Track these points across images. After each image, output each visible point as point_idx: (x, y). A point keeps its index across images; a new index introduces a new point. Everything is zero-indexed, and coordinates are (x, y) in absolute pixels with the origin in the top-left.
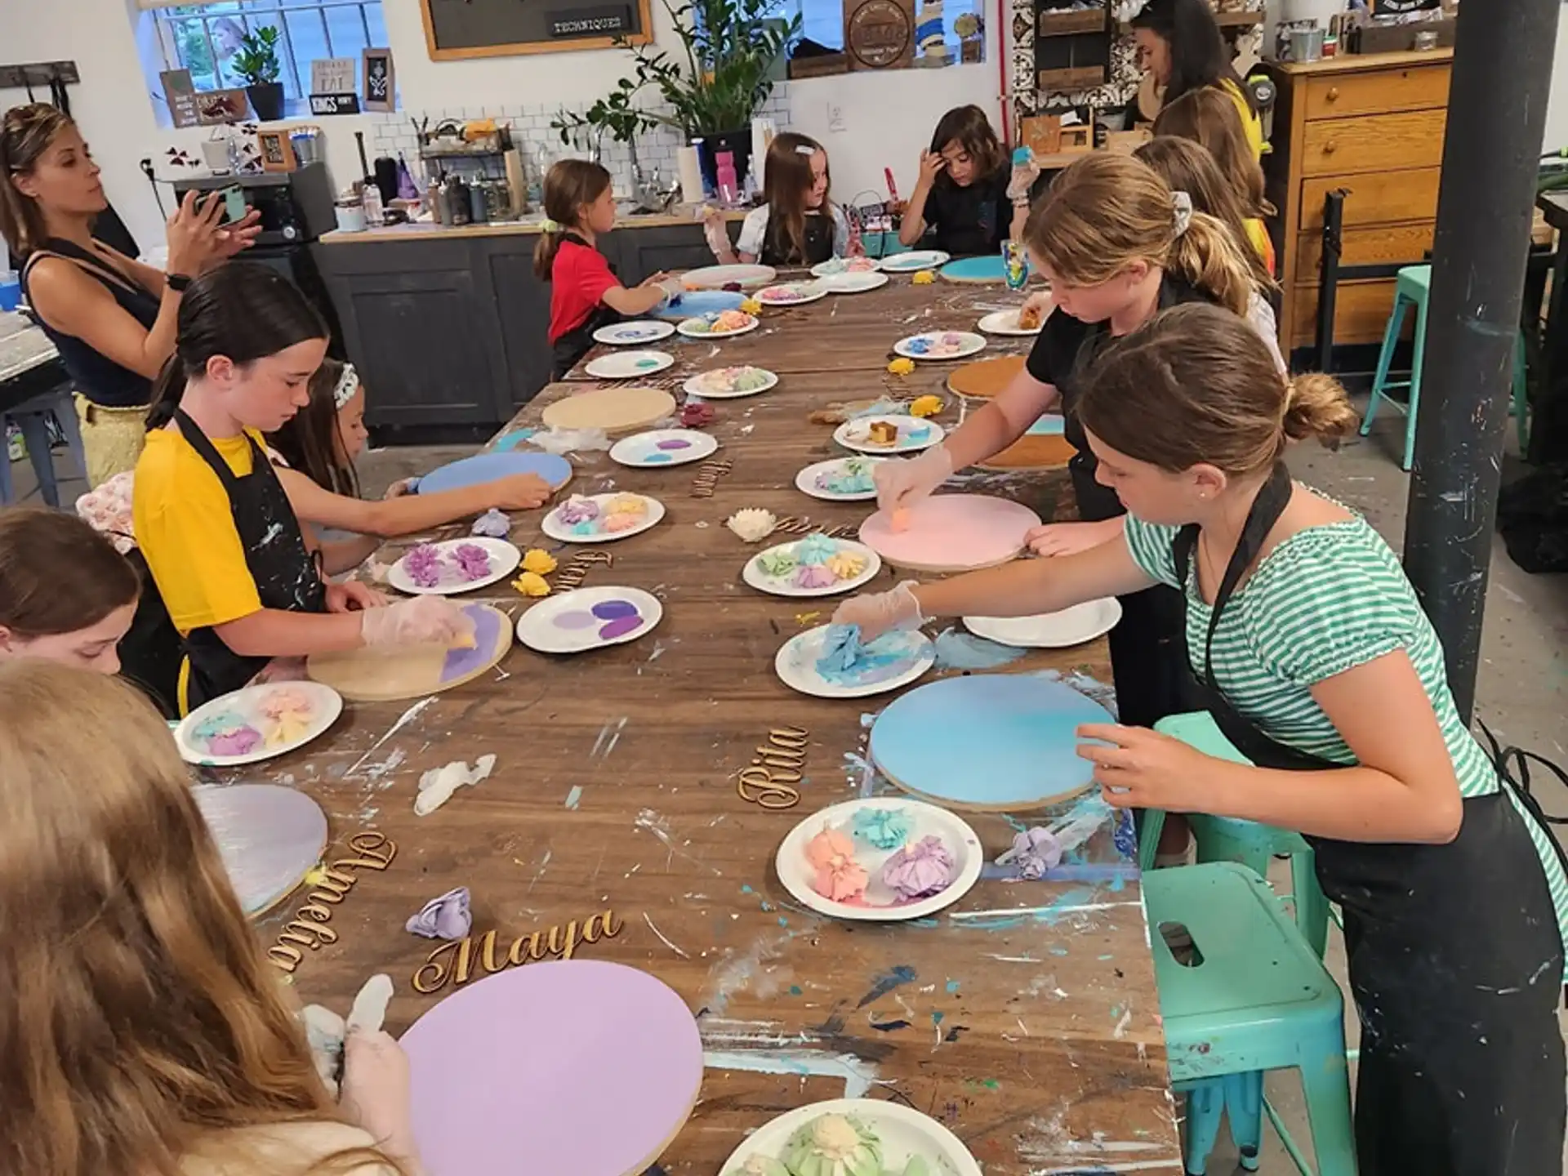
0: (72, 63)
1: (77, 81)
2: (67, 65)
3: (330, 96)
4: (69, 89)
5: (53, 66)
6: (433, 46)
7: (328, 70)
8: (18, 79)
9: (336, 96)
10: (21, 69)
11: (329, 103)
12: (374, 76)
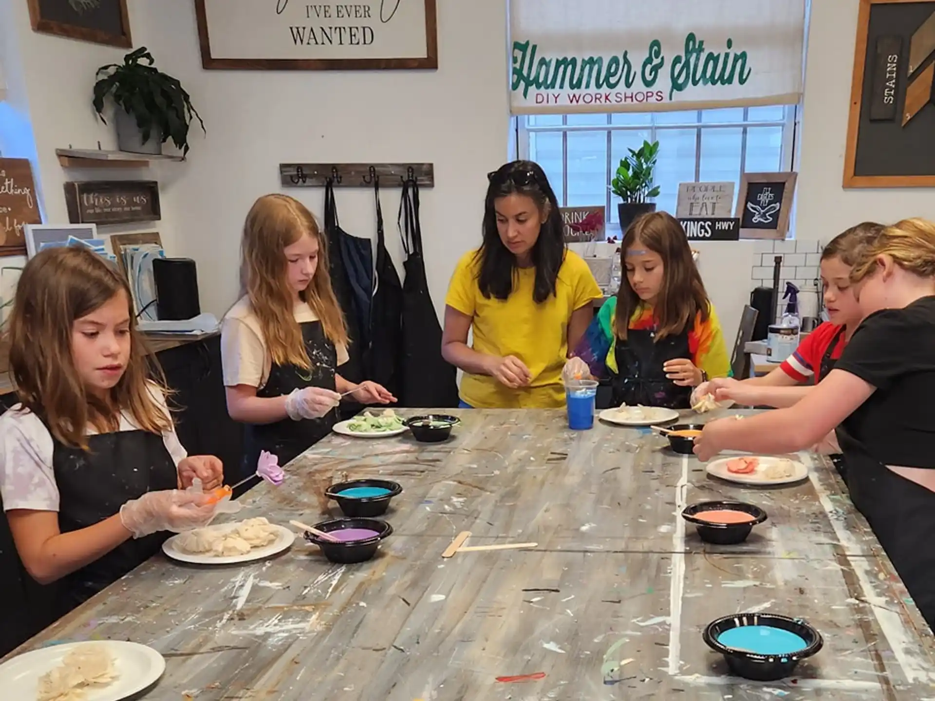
0: (431, 165)
1: (432, 186)
2: (425, 168)
3: (705, 220)
4: (423, 194)
5: (410, 168)
6: (852, 171)
7: (700, 195)
8: (368, 179)
9: (714, 221)
10: (372, 168)
11: (702, 227)
12: (758, 203)
